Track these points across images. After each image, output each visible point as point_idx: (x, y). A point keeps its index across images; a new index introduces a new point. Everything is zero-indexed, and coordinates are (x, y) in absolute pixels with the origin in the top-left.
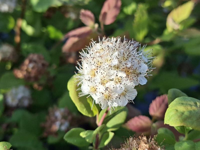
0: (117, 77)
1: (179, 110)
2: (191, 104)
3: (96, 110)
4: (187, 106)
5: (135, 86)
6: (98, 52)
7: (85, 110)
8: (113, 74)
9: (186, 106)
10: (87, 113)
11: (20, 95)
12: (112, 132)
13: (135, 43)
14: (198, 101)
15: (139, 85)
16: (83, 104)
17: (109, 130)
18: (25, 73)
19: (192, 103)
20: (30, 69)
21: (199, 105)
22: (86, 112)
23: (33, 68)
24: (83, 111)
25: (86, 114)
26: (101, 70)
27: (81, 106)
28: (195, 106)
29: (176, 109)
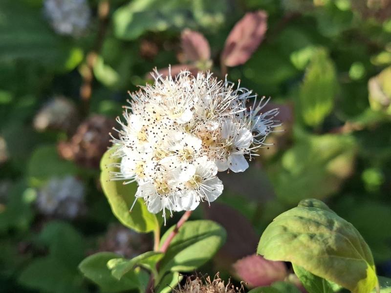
0: (185, 148)
1: (289, 228)
2: (320, 222)
3: (153, 221)
4: (308, 223)
5: (218, 172)
6: (160, 95)
7: (126, 214)
8: (179, 142)
9: (306, 224)
10: (132, 222)
11: (64, 193)
12: (181, 273)
13: (246, 92)
14: (337, 220)
15: (228, 170)
16: (124, 201)
17: (174, 269)
18: (77, 149)
19: (323, 220)
20: (88, 145)
21: (337, 227)
22: (130, 219)
23: (92, 142)
24: (122, 217)
25: (128, 222)
26: (155, 127)
27: (119, 205)
28: (326, 227)
29: (283, 226)
